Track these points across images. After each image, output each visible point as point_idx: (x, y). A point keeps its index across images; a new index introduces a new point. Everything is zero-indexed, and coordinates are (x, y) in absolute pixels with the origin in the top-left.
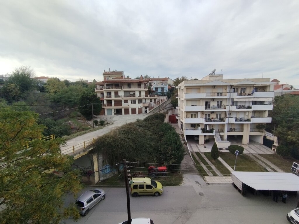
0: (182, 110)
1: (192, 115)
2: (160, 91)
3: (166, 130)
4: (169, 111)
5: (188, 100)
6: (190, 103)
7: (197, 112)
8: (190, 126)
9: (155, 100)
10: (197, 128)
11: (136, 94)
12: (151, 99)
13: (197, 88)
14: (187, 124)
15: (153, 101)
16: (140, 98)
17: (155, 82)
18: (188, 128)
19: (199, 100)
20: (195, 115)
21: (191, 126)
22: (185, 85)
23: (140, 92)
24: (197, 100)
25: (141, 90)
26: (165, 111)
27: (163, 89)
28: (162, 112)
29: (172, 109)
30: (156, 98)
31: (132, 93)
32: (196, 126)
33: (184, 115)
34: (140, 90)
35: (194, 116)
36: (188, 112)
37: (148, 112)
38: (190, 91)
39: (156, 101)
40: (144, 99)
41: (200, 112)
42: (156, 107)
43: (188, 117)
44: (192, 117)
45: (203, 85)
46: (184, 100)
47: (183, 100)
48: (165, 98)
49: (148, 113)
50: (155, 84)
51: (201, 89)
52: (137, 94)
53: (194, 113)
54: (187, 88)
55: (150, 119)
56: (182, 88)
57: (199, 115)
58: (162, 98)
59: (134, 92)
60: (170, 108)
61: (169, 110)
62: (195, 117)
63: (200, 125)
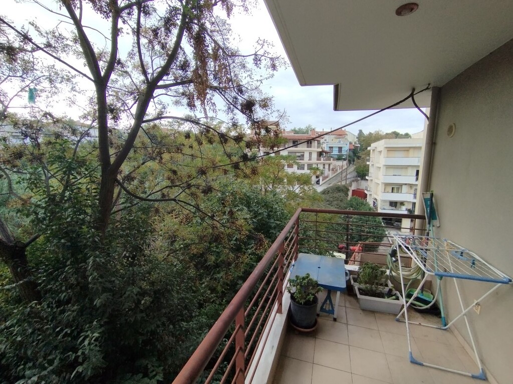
0: (377, 181)
1: (393, 188)
2: (335, 152)
3: (358, 205)
4: (353, 183)
5: (388, 167)
6: (392, 172)
7: (401, 185)
8: (388, 204)
9: (329, 165)
10: (400, 208)
11: (305, 156)
12: (324, 165)
13: (405, 150)
14: (384, 201)
15: (327, 167)
16: (310, 162)
17: (326, 137)
18: (385, 207)
19: (406, 167)
20: (398, 189)
21: (390, 205)
22: (386, 146)
23: (310, 154)
24: (402, 168)
25: (312, 151)
26: (347, 182)
27: (340, 149)
28: (343, 183)
29: (357, 181)
30: (331, 163)
31: (299, 154)
32: (398, 205)
33: (381, 188)
34: (309, 150)
35: (395, 190)
36: (386, 185)
37: (321, 182)
38: (392, 154)
39: (331, 167)
40: (315, 163)
41: (406, 184)
42: (332, 175)
43: (386, 191)
44: (392, 192)
45: (414, 146)
46: (381, 166)
47: (380, 168)
48: (345, 163)
49: (320, 184)
50: (325, 140)
51: (411, 151)
52: (307, 155)
53: (396, 187)
54: (388, 150)
55: (331, 191)
56: (379, 149)
57: (404, 188)
58: (340, 163)
59: (303, 154)
60: (354, 179)
61: (353, 181)
62: (398, 192)
63: (405, 203)
